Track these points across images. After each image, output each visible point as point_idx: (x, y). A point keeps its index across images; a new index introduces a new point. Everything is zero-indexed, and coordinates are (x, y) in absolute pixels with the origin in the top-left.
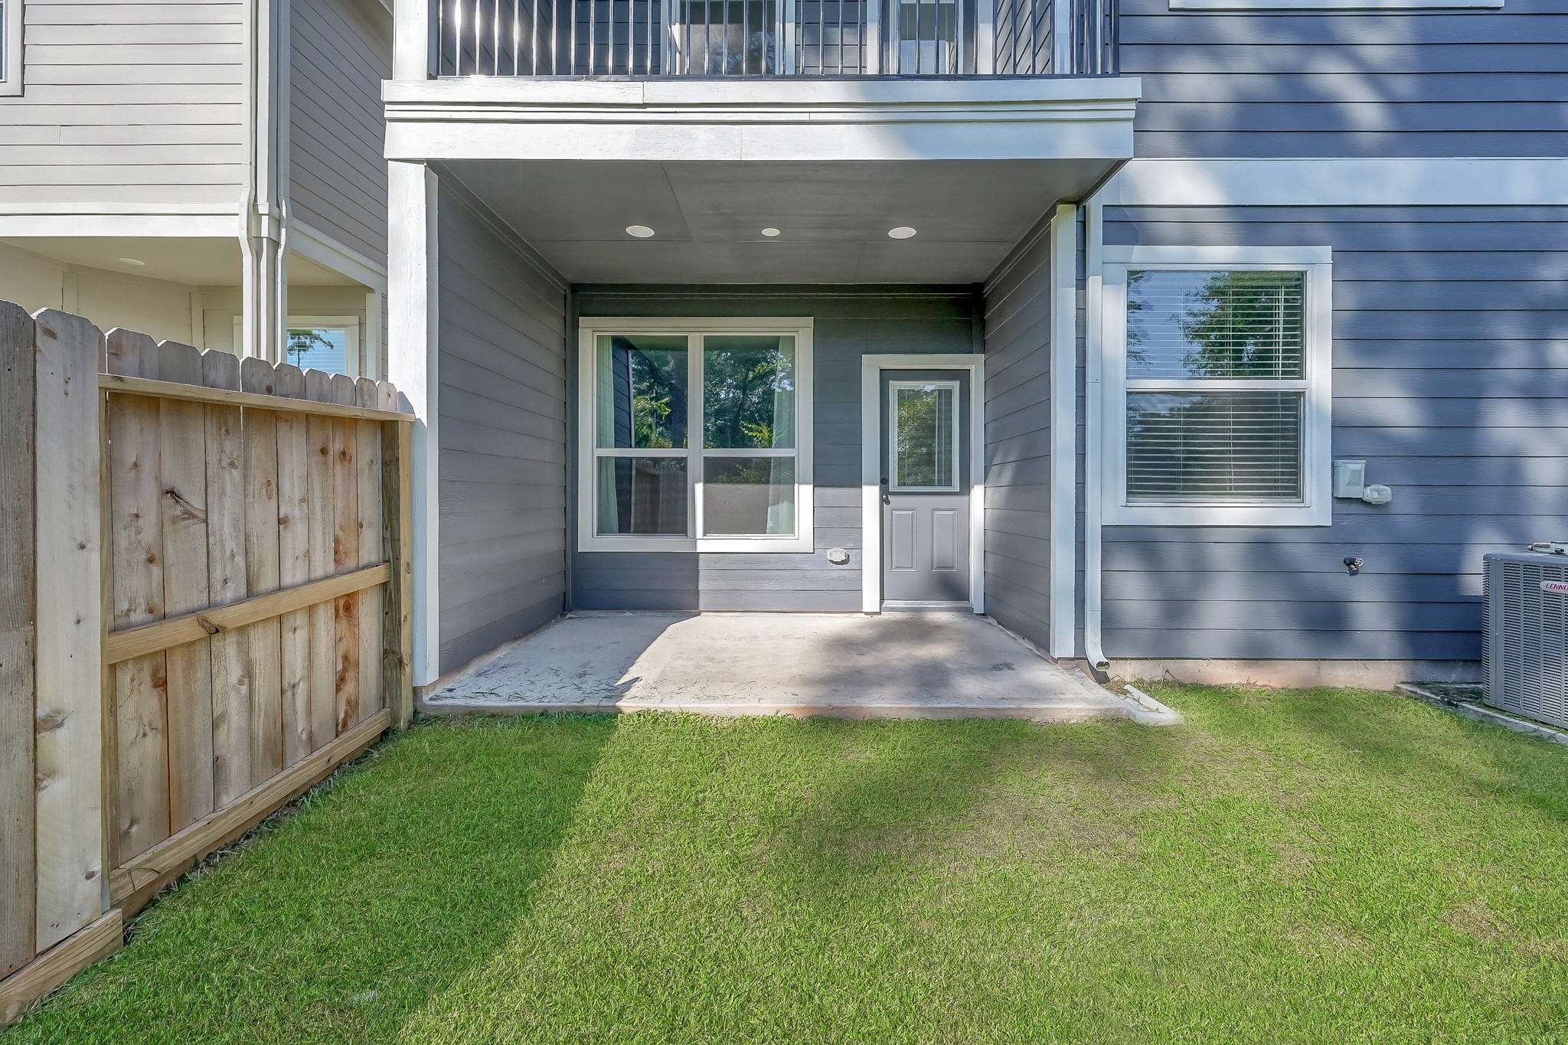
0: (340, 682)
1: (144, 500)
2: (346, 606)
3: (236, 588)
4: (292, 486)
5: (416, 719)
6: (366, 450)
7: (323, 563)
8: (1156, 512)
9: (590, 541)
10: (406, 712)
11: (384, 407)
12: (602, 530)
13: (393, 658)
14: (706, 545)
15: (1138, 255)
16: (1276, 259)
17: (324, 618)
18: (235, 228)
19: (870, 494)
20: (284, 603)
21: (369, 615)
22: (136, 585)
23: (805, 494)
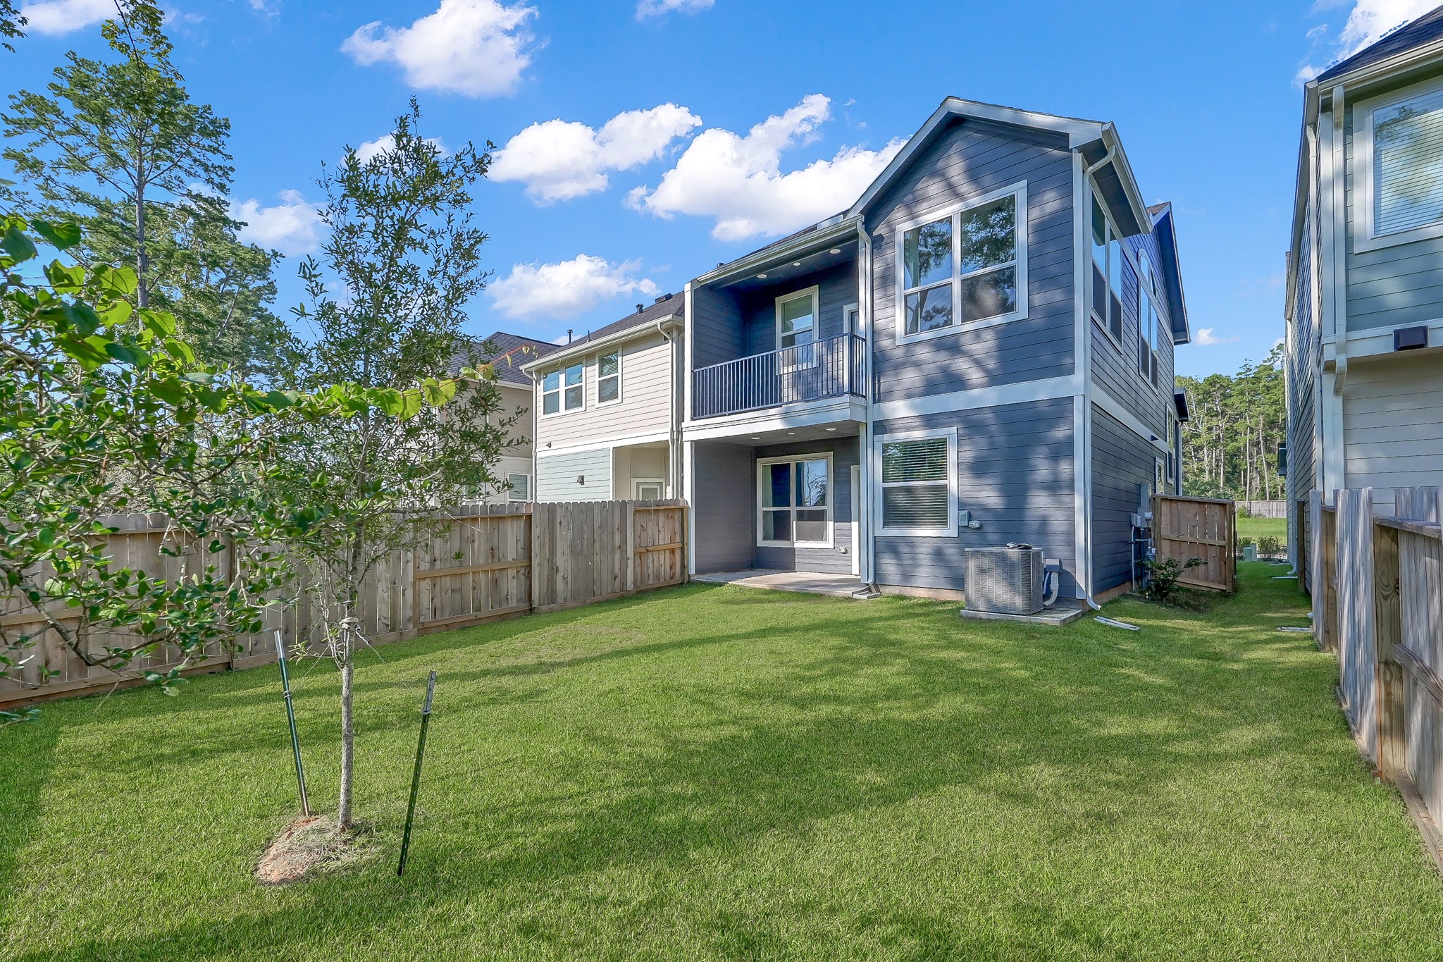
0: (671, 568)
1: (638, 527)
2: (673, 551)
3: (651, 544)
4: (661, 524)
5: (689, 582)
6: (677, 515)
7: (667, 541)
8: (894, 532)
9: (761, 543)
10: (686, 580)
11: (681, 505)
12: (765, 538)
13: (684, 567)
14: (799, 545)
15: (887, 438)
16: (940, 433)
17: (668, 552)
18: (667, 437)
19: (855, 525)
20: (659, 548)
21: (678, 554)
22: (638, 541)
23: (830, 524)
